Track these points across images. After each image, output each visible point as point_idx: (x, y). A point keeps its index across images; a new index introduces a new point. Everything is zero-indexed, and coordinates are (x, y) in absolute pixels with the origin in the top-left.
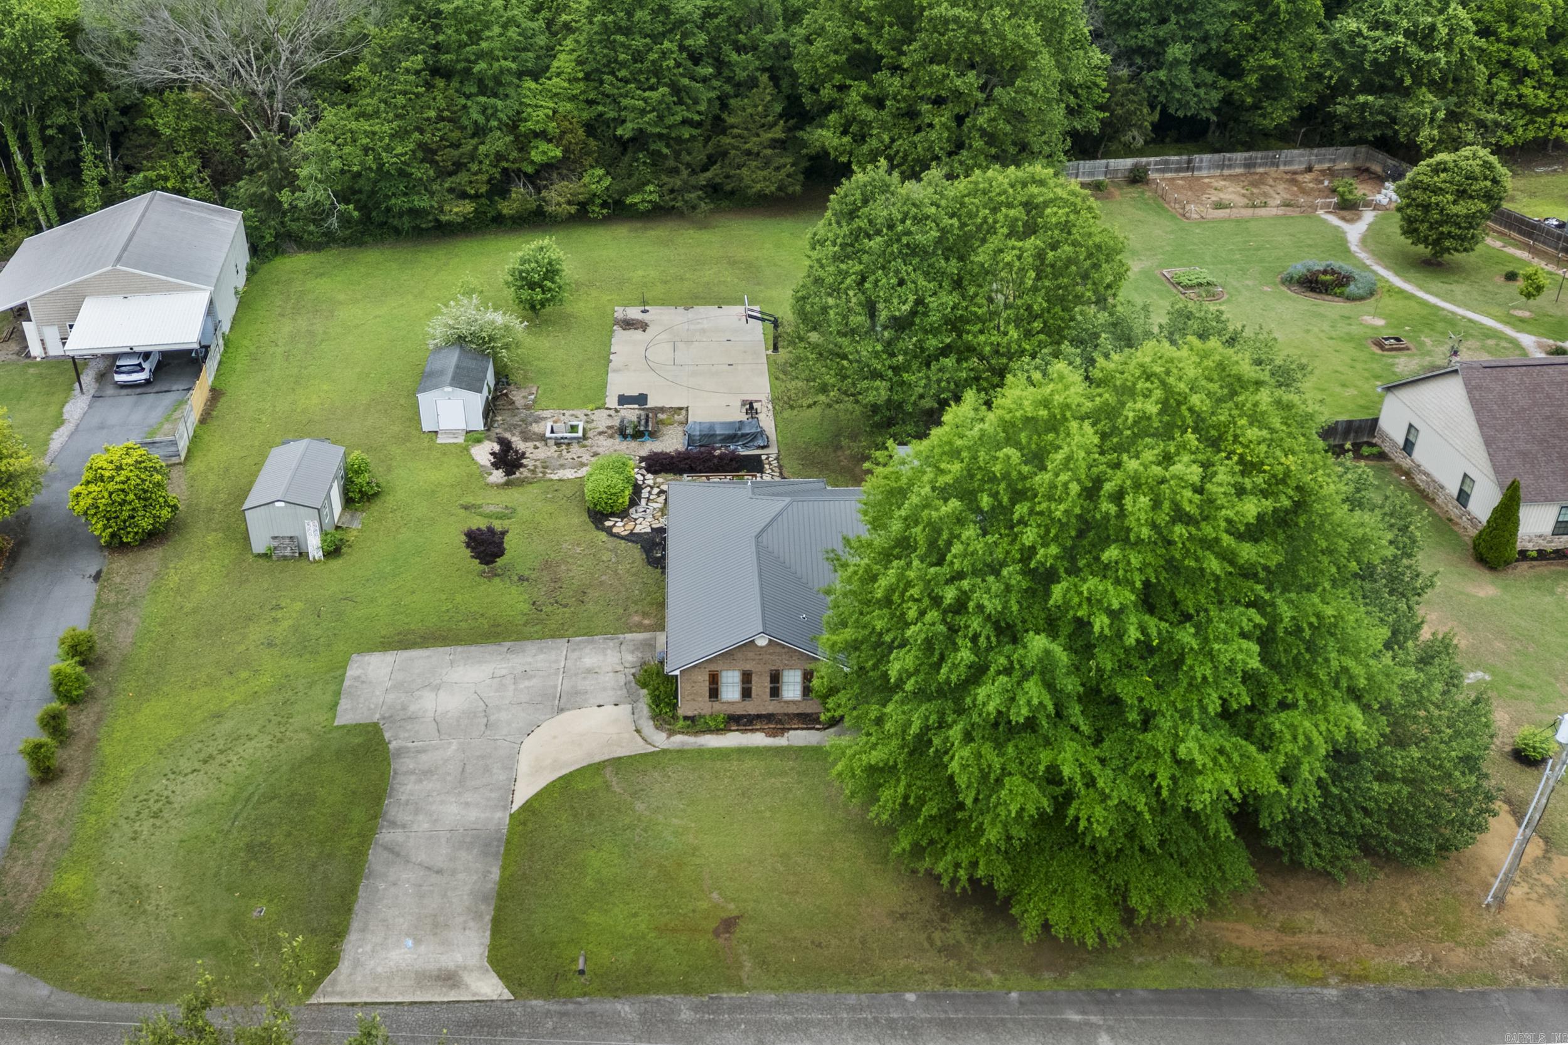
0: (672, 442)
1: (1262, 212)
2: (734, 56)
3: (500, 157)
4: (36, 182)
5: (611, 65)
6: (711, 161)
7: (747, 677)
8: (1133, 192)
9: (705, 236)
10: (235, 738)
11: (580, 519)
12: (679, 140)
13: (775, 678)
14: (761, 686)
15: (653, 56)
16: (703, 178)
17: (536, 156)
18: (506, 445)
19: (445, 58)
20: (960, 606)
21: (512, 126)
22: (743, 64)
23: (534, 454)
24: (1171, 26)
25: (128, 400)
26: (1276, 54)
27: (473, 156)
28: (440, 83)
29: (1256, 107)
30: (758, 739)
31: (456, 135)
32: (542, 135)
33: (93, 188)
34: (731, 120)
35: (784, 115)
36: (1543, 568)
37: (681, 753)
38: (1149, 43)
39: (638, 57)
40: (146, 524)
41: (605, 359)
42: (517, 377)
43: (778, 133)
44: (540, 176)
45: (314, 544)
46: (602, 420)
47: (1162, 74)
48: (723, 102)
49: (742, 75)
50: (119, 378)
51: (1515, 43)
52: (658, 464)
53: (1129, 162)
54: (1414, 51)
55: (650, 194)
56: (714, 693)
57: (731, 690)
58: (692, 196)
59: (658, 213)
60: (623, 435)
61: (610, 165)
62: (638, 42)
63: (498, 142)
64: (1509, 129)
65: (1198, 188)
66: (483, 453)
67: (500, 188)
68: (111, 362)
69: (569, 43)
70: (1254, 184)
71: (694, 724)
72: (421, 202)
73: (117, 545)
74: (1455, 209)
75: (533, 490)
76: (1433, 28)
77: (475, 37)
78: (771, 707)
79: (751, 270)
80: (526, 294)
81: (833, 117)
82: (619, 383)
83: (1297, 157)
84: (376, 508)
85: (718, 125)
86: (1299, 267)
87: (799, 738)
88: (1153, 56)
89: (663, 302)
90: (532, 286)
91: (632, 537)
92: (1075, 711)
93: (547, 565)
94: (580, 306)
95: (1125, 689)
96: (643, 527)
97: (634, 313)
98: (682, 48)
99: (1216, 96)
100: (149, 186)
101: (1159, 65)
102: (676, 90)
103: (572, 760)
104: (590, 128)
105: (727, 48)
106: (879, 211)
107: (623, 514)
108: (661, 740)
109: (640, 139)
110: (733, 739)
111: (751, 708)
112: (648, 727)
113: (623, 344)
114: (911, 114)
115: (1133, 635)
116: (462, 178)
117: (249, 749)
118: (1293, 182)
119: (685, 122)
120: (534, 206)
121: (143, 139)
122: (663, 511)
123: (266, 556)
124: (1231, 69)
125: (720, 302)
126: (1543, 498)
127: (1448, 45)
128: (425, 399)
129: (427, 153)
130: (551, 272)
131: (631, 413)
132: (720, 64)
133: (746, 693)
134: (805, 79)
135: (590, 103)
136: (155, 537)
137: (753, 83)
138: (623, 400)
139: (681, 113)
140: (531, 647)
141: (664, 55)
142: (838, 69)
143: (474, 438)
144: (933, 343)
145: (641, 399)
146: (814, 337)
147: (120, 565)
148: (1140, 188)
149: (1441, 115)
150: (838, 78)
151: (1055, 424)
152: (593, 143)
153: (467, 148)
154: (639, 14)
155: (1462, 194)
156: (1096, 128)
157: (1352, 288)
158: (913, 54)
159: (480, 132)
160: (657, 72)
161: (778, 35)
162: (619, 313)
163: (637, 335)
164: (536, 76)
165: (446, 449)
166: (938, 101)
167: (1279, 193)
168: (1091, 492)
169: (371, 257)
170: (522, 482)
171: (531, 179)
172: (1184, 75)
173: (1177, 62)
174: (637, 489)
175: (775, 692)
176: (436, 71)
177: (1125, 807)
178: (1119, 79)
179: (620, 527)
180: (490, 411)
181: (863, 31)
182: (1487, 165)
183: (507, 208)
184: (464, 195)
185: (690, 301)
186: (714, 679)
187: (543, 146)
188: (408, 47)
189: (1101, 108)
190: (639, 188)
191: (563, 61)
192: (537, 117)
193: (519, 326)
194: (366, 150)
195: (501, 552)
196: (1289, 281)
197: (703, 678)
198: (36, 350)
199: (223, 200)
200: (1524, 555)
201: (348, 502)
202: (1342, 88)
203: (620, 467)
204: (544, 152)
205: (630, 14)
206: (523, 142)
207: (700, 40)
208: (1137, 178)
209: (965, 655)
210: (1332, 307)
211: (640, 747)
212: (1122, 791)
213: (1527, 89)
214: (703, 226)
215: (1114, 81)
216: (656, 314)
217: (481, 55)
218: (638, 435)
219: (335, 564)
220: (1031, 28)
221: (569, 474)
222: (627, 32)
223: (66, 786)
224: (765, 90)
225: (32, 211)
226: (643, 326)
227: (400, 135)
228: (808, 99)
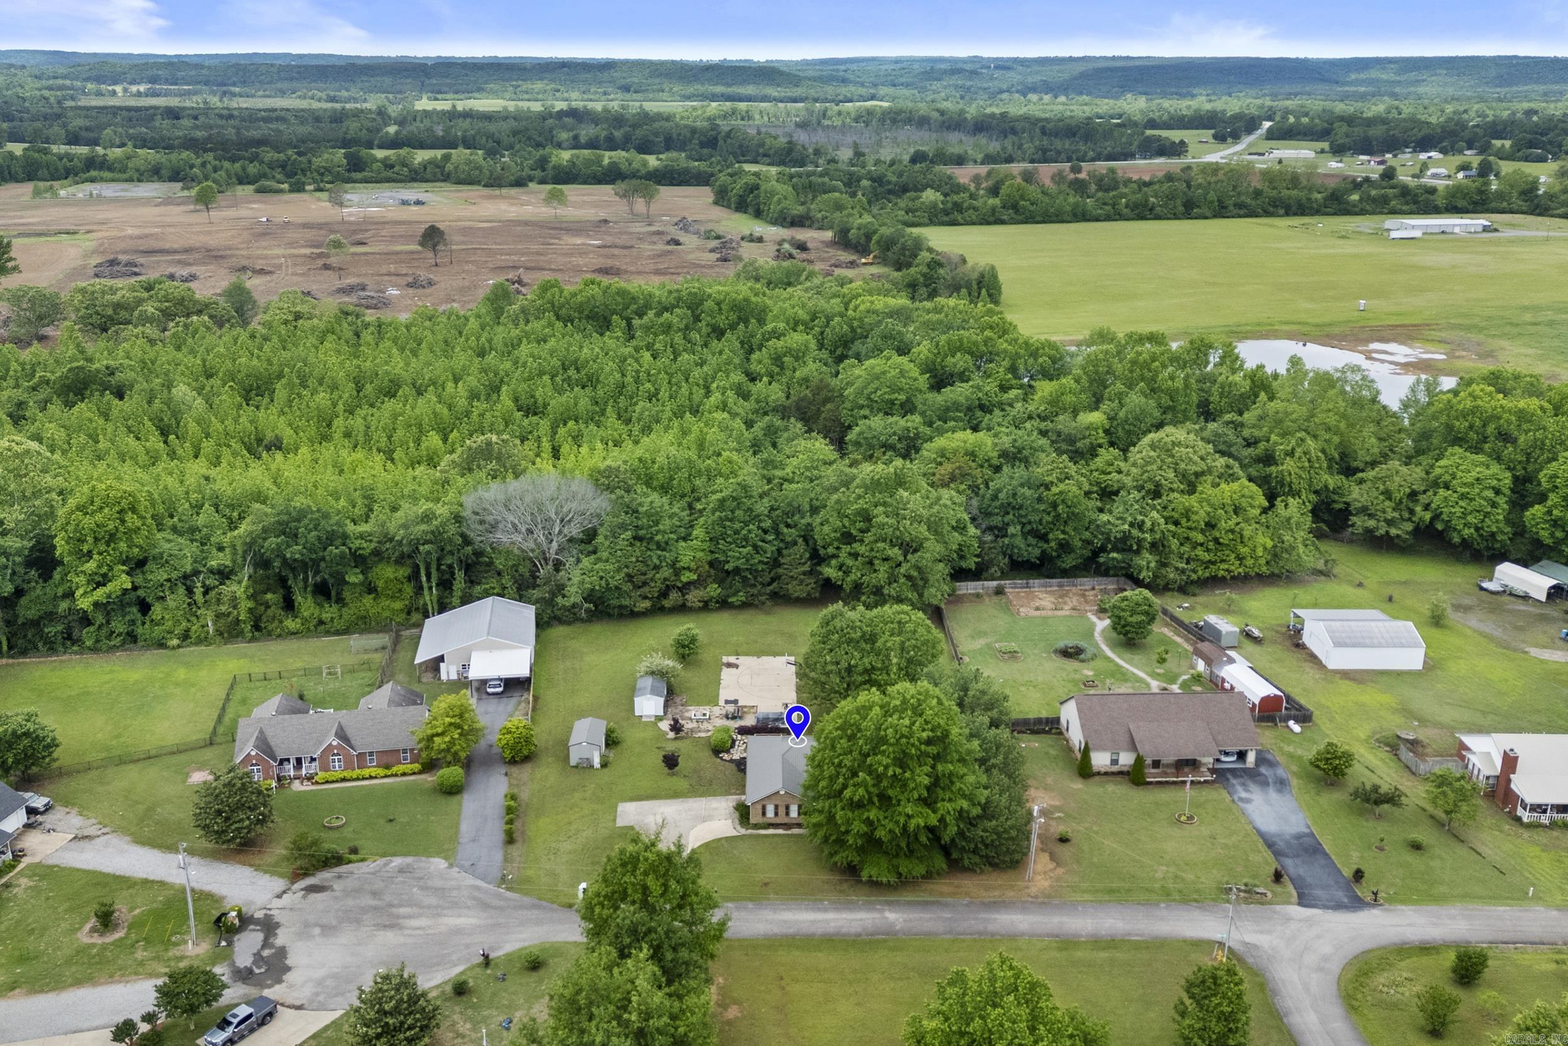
0: (749, 721)
1: (1059, 613)
2: (785, 530)
3: (665, 579)
4: (430, 588)
5: (723, 536)
6: (773, 580)
7: (776, 807)
8: (996, 599)
9: (769, 619)
10: (578, 831)
11: (708, 753)
12: (756, 571)
13: (787, 808)
14: (782, 811)
15: (744, 532)
16: (769, 589)
17: (684, 579)
18: (676, 721)
19: (642, 533)
20: (840, 765)
21: (673, 565)
22: (789, 533)
23: (688, 725)
24: (1011, 516)
25: (494, 701)
26: (1064, 532)
27: (652, 580)
28: (638, 544)
29: (1059, 556)
30: (780, 831)
31: (644, 569)
32: (688, 569)
33: (457, 593)
34: (783, 561)
35: (811, 558)
36: (1104, 778)
37: (751, 836)
38: (1000, 525)
39: (736, 532)
40: (526, 752)
41: (718, 682)
42: (678, 691)
43: (806, 568)
44: (684, 588)
45: (597, 762)
46: (717, 711)
47: (1006, 541)
48: (779, 551)
49: (789, 539)
50: (490, 690)
51: (1190, 528)
52: (744, 731)
53: (995, 583)
54: (1135, 532)
55: (741, 597)
56: (764, 814)
57: (770, 813)
58: (763, 598)
59: (745, 606)
60: (727, 717)
61: (721, 583)
62: (737, 526)
63: (666, 572)
64: (1194, 571)
65: (1031, 597)
66: (665, 725)
67: (664, 594)
68: (484, 682)
69: (702, 520)
70: (1061, 597)
71: (756, 826)
72: (626, 602)
73: (513, 762)
74: (1130, 619)
75: (687, 742)
76: (1143, 522)
77: (657, 523)
78: (785, 820)
79: (792, 637)
80: (681, 651)
81: (834, 562)
82: (724, 694)
83: (1086, 583)
84: (619, 748)
85: (775, 563)
86: (1061, 644)
87: (796, 831)
88: (1000, 531)
89: (747, 654)
90: (684, 646)
91: (731, 761)
92: (876, 800)
93: (695, 771)
94: (706, 655)
95: (890, 792)
96: (736, 757)
97: (732, 659)
98: (759, 528)
99: (1037, 552)
100: (487, 594)
101: (1006, 536)
102: (755, 547)
103: (709, 837)
104: (711, 564)
105: (782, 526)
106: (838, 623)
107: (728, 751)
108: (743, 831)
109: (737, 571)
110: (771, 831)
111: (778, 821)
112: (738, 827)
113: (726, 673)
114: (871, 563)
115: (890, 773)
116: (646, 589)
117: (585, 834)
118: (1083, 596)
119: (760, 562)
120: (680, 602)
121: (483, 568)
122: (745, 750)
123: (576, 767)
124: (1044, 538)
125: (775, 654)
126: (1102, 748)
127: (1152, 530)
128: (638, 701)
129: (630, 577)
130: (693, 640)
131: (731, 708)
132: (778, 533)
133: (776, 814)
134: (820, 543)
135: (712, 552)
136: (527, 759)
137: (795, 543)
138: (727, 702)
139: (758, 558)
140: (691, 800)
141: (750, 531)
142: (837, 539)
143: (659, 719)
144: (860, 679)
145: (735, 702)
146: (813, 675)
147: (515, 770)
148: (1000, 597)
149: (1153, 565)
150: (836, 544)
151: (871, 708)
152: (712, 572)
153: (650, 576)
154: (737, 512)
155: (1133, 613)
156: (973, 567)
157: (1082, 656)
158: (869, 537)
159: (657, 568)
160: (746, 539)
161: (807, 520)
162: (725, 659)
163: (733, 670)
164: (685, 539)
165: (646, 724)
166: (886, 559)
167: (1073, 601)
168: (879, 729)
169: (597, 628)
170: (682, 738)
171: (680, 589)
172: (1019, 541)
173: (1013, 535)
174: (734, 741)
175: (787, 814)
176: (635, 538)
177: (890, 831)
178: (985, 543)
179: (726, 756)
180: (666, 706)
181: (846, 522)
182: (1146, 598)
183: (667, 603)
184: (645, 598)
185: (759, 654)
186: (764, 808)
187: (688, 574)
188: (623, 527)
189: (977, 556)
190: (735, 594)
191: (698, 532)
192: (685, 560)
193: (679, 666)
194: (601, 578)
195: (676, 764)
196: (1056, 651)
197: (759, 807)
198: (444, 677)
199: (521, 599)
200: (1099, 773)
201: (607, 745)
202: (1103, 549)
203: (726, 730)
204: (687, 577)
205: (733, 512)
206: (677, 573)
207: (767, 524)
208: (999, 592)
209: (841, 780)
210: (1071, 665)
211: (735, 833)
212: (890, 826)
213: (1200, 552)
214: (768, 613)
215: (982, 543)
216: (743, 661)
217: (658, 532)
218: (734, 718)
219: (605, 770)
220: (923, 528)
221: (703, 735)
222: (731, 520)
223: (518, 845)
224: (801, 548)
225: (425, 604)
226: (736, 666)
227: (619, 570)
228: (822, 552)
